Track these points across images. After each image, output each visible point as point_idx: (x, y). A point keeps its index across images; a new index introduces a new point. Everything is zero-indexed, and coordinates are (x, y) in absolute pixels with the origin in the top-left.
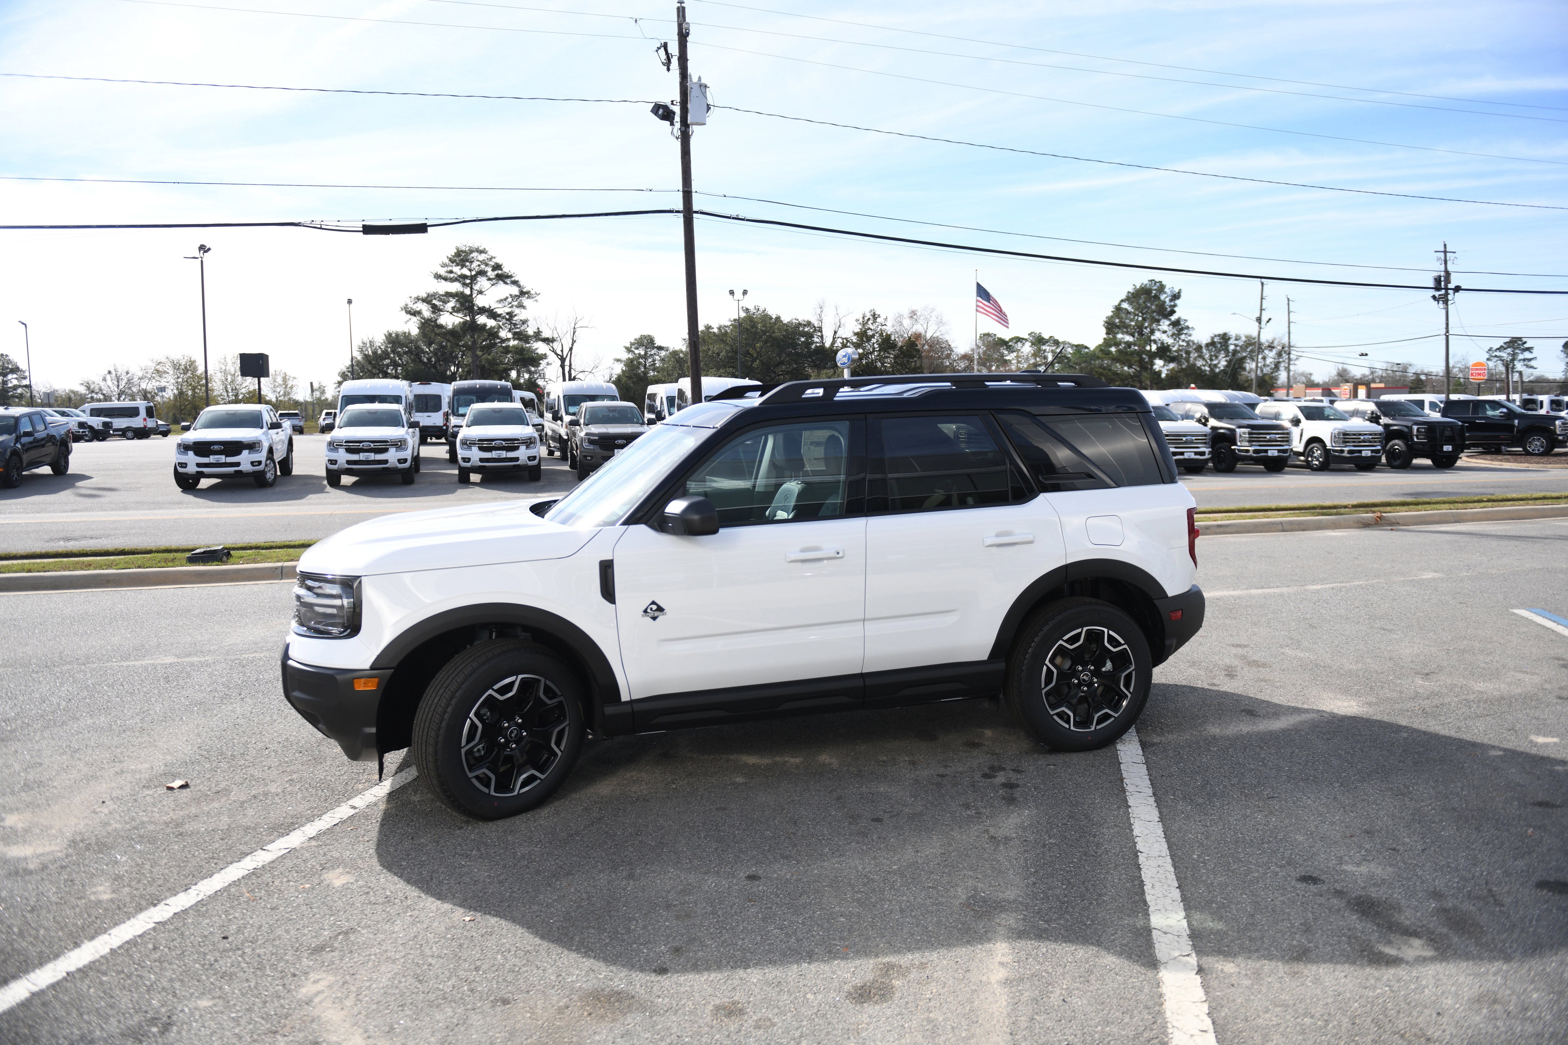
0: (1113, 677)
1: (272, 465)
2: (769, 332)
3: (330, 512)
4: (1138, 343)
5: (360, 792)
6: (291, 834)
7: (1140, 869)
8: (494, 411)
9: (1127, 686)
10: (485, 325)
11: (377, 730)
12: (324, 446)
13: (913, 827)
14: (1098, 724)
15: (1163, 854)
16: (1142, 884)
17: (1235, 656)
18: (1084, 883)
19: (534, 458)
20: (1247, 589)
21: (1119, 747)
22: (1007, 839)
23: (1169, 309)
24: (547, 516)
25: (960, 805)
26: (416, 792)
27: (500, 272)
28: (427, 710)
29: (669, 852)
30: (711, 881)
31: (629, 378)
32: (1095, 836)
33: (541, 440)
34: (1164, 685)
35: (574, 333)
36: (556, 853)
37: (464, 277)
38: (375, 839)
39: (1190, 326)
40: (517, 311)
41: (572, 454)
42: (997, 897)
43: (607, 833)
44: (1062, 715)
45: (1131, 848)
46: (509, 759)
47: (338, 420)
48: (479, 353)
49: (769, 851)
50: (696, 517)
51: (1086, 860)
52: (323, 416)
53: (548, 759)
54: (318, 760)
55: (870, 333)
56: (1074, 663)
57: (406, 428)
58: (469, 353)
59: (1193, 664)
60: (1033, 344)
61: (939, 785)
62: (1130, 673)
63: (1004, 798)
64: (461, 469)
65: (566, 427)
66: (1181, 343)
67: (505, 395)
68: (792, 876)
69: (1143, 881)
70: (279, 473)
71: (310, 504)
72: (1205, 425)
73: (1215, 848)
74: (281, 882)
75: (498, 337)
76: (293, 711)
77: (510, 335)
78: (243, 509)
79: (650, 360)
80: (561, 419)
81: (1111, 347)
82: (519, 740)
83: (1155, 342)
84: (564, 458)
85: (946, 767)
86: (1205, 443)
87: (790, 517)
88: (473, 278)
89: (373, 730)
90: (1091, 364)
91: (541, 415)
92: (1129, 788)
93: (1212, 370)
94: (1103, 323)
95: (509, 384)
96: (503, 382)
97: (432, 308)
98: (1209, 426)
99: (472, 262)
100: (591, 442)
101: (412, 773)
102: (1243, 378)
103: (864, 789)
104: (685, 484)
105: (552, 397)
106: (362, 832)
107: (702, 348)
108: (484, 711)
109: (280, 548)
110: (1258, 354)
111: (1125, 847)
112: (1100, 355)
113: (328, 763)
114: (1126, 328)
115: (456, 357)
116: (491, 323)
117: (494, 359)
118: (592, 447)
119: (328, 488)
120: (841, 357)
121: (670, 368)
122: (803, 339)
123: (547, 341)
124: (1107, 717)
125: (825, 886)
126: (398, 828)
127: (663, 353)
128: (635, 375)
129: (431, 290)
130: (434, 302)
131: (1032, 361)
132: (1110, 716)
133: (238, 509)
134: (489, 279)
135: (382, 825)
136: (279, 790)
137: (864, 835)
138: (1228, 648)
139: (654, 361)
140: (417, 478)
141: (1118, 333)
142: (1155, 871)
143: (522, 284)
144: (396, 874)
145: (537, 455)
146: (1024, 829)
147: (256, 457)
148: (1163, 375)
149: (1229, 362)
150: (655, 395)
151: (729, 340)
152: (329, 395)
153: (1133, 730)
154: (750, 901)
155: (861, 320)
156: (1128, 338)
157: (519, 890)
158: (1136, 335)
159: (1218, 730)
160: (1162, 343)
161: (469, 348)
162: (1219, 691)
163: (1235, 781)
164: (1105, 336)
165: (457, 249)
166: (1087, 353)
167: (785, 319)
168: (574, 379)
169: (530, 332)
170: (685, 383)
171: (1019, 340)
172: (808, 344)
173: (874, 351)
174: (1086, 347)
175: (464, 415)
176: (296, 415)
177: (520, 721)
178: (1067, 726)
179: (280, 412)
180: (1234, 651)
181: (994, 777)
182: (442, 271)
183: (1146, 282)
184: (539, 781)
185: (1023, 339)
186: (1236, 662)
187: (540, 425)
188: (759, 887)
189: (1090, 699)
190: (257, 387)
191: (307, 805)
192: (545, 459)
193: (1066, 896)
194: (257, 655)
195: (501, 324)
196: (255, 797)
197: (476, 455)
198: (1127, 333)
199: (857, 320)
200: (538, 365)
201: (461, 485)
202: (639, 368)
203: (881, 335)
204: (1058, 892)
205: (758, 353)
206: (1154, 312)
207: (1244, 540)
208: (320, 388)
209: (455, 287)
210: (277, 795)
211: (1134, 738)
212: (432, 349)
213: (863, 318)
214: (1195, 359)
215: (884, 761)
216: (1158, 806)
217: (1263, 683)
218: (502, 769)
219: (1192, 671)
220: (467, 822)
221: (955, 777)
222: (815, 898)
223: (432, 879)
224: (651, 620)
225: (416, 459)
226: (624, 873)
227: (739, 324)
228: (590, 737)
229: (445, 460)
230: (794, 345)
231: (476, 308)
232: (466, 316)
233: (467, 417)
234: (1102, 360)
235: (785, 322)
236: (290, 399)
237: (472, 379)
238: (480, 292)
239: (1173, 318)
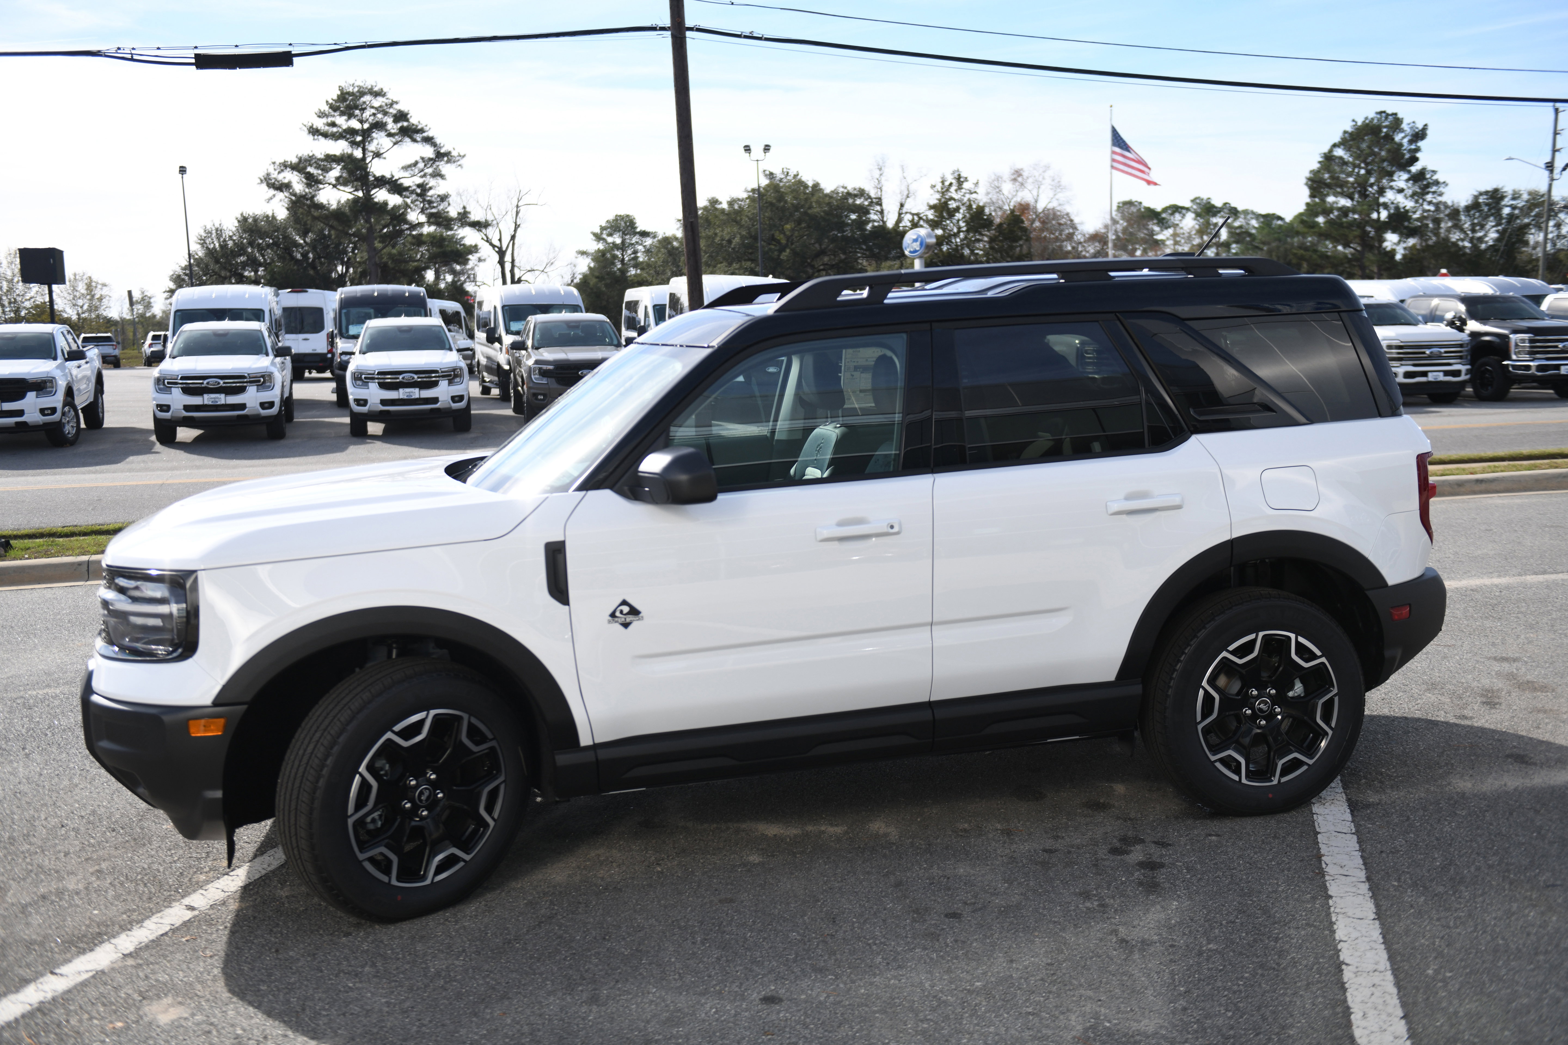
0: (1305, 705)
1: (72, 413)
2: (802, 207)
3: (160, 482)
4: (1359, 208)
5: (200, 886)
6: (98, 949)
7: (1345, 990)
8: (401, 330)
9: (1327, 719)
10: (385, 204)
11: (224, 794)
12: (150, 385)
13: (1006, 925)
14: (1283, 774)
15: (1381, 967)
16: (1347, 1012)
17: (1498, 674)
18: (1259, 1009)
19: (461, 398)
20: (1520, 575)
21: (1316, 808)
22: (1145, 944)
23: (1407, 156)
24: (471, 479)
25: (1075, 894)
26: (283, 883)
27: (405, 124)
28: (297, 763)
29: (650, 964)
30: (709, 1007)
31: (600, 278)
32: (1276, 940)
33: (471, 371)
34: (1387, 717)
35: (517, 213)
36: (486, 967)
37: (352, 132)
38: (222, 954)
39: (1441, 180)
40: (432, 182)
41: (516, 392)
42: (1129, 1028)
43: (560, 937)
44: (1227, 762)
45: (1331, 957)
46: (418, 832)
47: (169, 346)
48: (378, 245)
49: (795, 961)
50: (683, 477)
51: (1262, 975)
52: (149, 341)
53: (475, 832)
54: (139, 841)
55: (953, 205)
56: (1246, 685)
57: (271, 357)
58: (365, 247)
59: (1432, 686)
60: (1198, 215)
61: (1045, 865)
62: (1331, 700)
63: (1141, 884)
64: (354, 416)
65: (507, 352)
66: (1426, 207)
67: (417, 306)
68: (828, 997)
69: (1348, 1008)
70: (83, 425)
71: (130, 470)
72: (1461, 329)
73: (1461, 960)
74: (80, 1021)
75: (406, 222)
76: (103, 771)
77: (423, 218)
78: (30, 479)
79: (629, 252)
80: (499, 340)
81: (1317, 216)
82: (432, 804)
83: (1386, 206)
84: (504, 398)
85: (1056, 838)
86: (1461, 357)
87: (825, 475)
88: (366, 134)
89: (219, 794)
90: (1286, 243)
91: (471, 336)
92: (1331, 869)
93: (1475, 247)
94: (1304, 181)
95: (422, 290)
96: (413, 288)
97: (307, 178)
98: (1467, 332)
99: (363, 110)
100: (543, 373)
101: (276, 858)
102: (1524, 257)
103: (935, 871)
104: (667, 431)
105: (486, 308)
106: (203, 944)
107: (703, 233)
108: (380, 763)
109: (85, 534)
110: (1548, 220)
111: (1323, 957)
112: (1301, 228)
113: (155, 844)
114: (1341, 186)
115: (345, 252)
116: (394, 200)
117: (400, 254)
118: (544, 381)
119: (158, 446)
120: (910, 242)
121: (660, 263)
122: (853, 217)
123: (478, 225)
124: (1296, 764)
125: (875, 1012)
126: (256, 937)
127: (648, 241)
128: (608, 273)
129: (305, 152)
130: (309, 169)
131: (1197, 241)
132: (1302, 763)
133: (23, 479)
134: (390, 135)
135: (233, 933)
136: (81, 886)
137: (934, 937)
138: (1487, 663)
139: (635, 252)
140: (289, 429)
141: (1328, 195)
142: (1367, 992)
143: (438, 141)
144: (250, 1003)
145: (465, 394)
146: (1171, 928)
147: (47, 402)
148: (1398, 257)
149: (1502, 233)
150: (636, 303)
151: (745, 221)
152: (157, 309)
153: (1337, 783)
154: (766, 1033)
155: (939, 187)
156: (1344, 202)
157: (430, 1022)
158: (1356, 196)
159: (1469, 785)
160: (1397, 208)
161: (363, 238)
162: (1472, 727)
163: (1494, 860)
164: (1308, 200)
165: (341, 89)
166: (1280, 226)
167: (828, 187)
168: (519, 281)
169: (453, 213)
170: (680, 285)
171: (1176, 209)
172: (861, 224)
173: (959, 231)
174: (1280, 218)
175: (356, 337)
176: (108, 339)
177: (433, 777)
178: (1236, 778)
179: (83, 335)
180: (1496, 667)
181: (1127, 853)
182: (320, 124)
183: (1371, 115)
184: (462, 864)
185: (1183, 208)
186: (1499, 684)
187: (468, 349)
188: (780, 1014)
189: (1270, 739)
190: (47, 299)
191: (121, 906)
192: (477, 399)
193: (1232, 1028)
194: (50, 691)
195: (409, 201)
196: (44, 897)
197: (374, 395)
198: (1343, 195)
199: (933, 187)
200: (465, 262)
201: (355, 439)
202: (613, 264)
203: (970, 207)
204: (1220, 1021)
205: (788, 238)
206: (1384, 161)
207: (1518, 501)
208: (143, 299)
209: (340, 147)
210: (77, 893)
211: (1338, 797)
212: (308, 240)
213: (943, 182)
214: (1449, 230)
215: (965, 830)
216: (1374, 897)
217: (1541, 716)
218: (408, 848)
219: (1431, 697)
220: (358, 926)
221: (1069, 852)
222: (860, 1030)
223: (304, 1010)
224: (622, 628)
225: (288, 402)
226: (585, 996)
227: (759, 196)
228: (539, 799)
229: (331, 403)
230: (841, 225)
231: (371, 178)
232: (357, 190)
233: (360, 340)
234: (1304, 235)
235: (828, 190)
236: (98, 316)
237: (369, 283)
238: (377, 155)
239: (1414, 169)
